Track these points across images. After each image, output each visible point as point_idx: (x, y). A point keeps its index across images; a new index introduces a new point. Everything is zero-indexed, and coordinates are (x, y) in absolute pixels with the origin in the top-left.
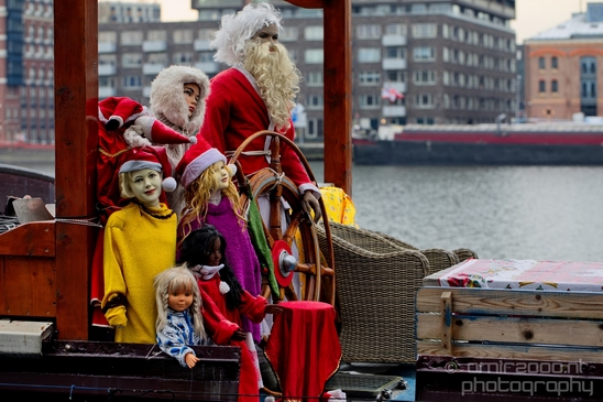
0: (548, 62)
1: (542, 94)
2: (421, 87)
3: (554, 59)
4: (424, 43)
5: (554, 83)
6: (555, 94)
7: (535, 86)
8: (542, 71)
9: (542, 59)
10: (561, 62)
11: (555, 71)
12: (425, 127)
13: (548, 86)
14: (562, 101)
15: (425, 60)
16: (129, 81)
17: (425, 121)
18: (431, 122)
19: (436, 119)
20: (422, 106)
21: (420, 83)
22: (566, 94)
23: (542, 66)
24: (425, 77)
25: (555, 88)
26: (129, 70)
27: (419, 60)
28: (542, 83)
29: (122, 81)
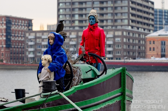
0: (152, 42)
1: (150, 51)
2: (117, 49)
3: (154, 42)
4: (118, 37)
5: (154, 48)
6: (154, 51)
7: (148, 49)
8: (150, 45)
9: (150, 42)
10: (155, 42)
11: (154, 45)
12: (118, 61)
13: (152, 49)
14: (156, 53)
15: (118, 42)
16: (38, 47)
17: (118, 59)
18: (120, 59)
19: (121, 58)
20: (117, 54)
21: (117, 48)
22: (157, 52)
23: (150, 44)
24: (118, 46)
25: (154, 50)
26: (38, 43)
27: (117, 41)
28: (150, 48)
29: (37, 46)
